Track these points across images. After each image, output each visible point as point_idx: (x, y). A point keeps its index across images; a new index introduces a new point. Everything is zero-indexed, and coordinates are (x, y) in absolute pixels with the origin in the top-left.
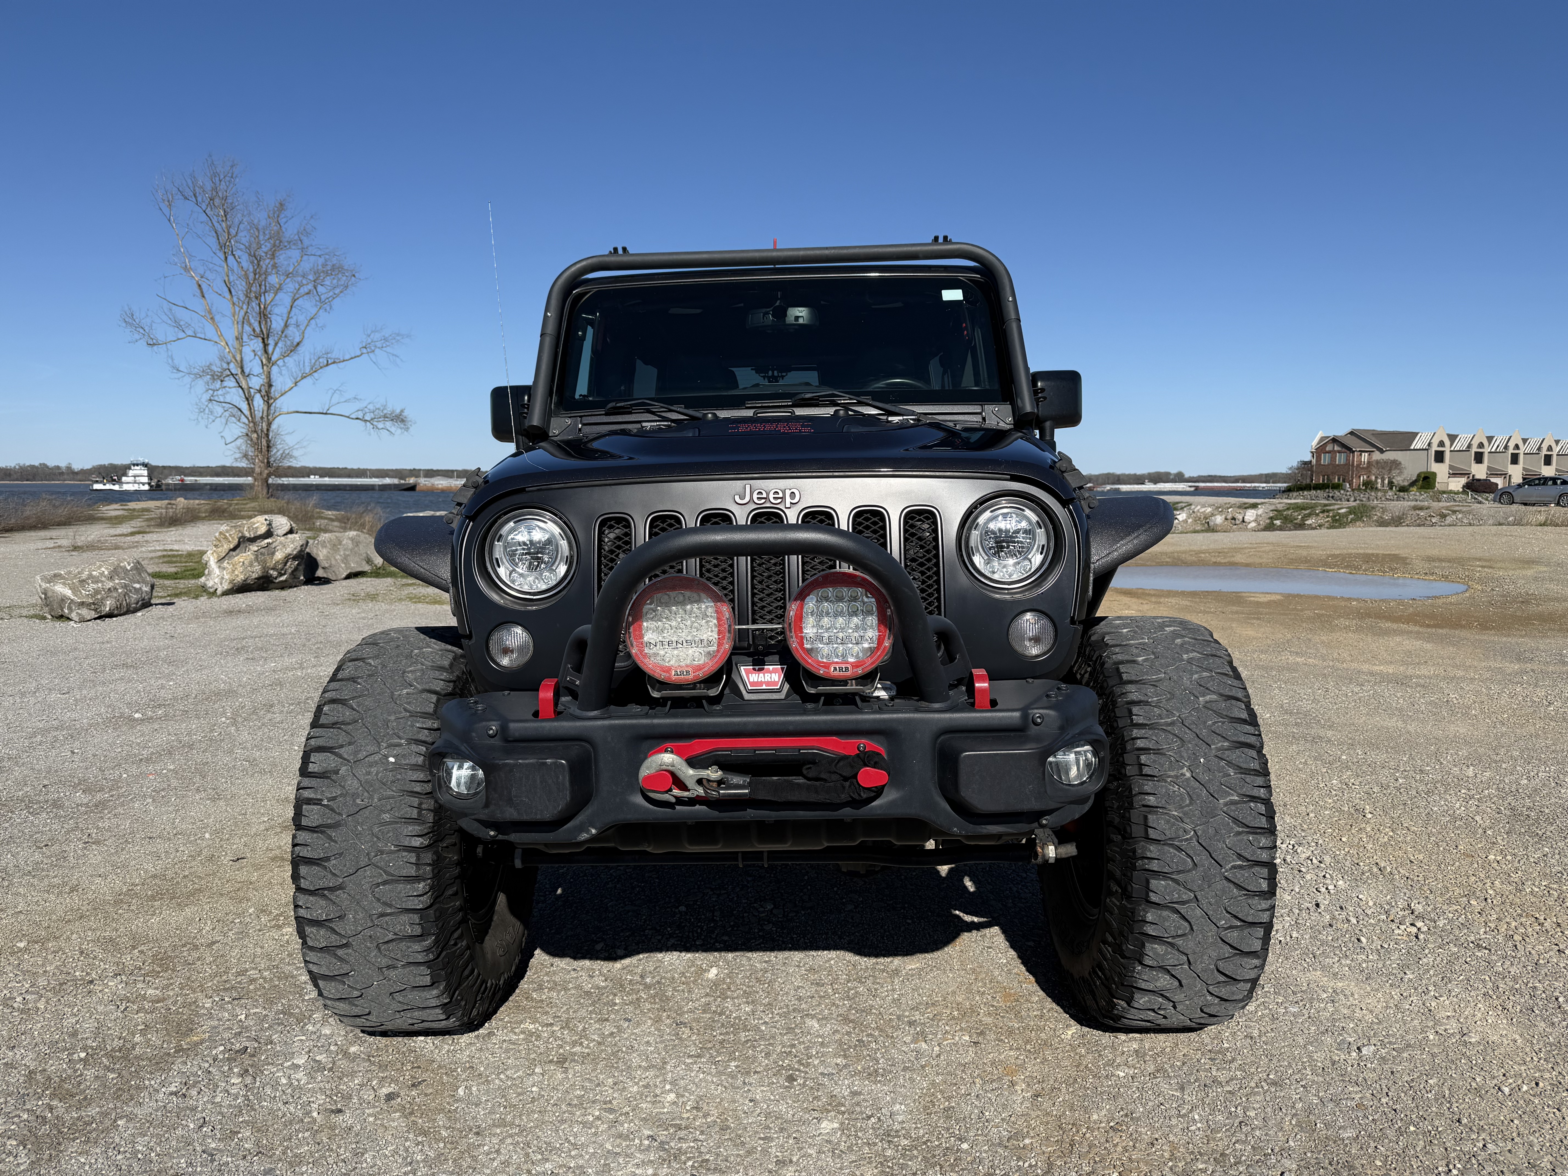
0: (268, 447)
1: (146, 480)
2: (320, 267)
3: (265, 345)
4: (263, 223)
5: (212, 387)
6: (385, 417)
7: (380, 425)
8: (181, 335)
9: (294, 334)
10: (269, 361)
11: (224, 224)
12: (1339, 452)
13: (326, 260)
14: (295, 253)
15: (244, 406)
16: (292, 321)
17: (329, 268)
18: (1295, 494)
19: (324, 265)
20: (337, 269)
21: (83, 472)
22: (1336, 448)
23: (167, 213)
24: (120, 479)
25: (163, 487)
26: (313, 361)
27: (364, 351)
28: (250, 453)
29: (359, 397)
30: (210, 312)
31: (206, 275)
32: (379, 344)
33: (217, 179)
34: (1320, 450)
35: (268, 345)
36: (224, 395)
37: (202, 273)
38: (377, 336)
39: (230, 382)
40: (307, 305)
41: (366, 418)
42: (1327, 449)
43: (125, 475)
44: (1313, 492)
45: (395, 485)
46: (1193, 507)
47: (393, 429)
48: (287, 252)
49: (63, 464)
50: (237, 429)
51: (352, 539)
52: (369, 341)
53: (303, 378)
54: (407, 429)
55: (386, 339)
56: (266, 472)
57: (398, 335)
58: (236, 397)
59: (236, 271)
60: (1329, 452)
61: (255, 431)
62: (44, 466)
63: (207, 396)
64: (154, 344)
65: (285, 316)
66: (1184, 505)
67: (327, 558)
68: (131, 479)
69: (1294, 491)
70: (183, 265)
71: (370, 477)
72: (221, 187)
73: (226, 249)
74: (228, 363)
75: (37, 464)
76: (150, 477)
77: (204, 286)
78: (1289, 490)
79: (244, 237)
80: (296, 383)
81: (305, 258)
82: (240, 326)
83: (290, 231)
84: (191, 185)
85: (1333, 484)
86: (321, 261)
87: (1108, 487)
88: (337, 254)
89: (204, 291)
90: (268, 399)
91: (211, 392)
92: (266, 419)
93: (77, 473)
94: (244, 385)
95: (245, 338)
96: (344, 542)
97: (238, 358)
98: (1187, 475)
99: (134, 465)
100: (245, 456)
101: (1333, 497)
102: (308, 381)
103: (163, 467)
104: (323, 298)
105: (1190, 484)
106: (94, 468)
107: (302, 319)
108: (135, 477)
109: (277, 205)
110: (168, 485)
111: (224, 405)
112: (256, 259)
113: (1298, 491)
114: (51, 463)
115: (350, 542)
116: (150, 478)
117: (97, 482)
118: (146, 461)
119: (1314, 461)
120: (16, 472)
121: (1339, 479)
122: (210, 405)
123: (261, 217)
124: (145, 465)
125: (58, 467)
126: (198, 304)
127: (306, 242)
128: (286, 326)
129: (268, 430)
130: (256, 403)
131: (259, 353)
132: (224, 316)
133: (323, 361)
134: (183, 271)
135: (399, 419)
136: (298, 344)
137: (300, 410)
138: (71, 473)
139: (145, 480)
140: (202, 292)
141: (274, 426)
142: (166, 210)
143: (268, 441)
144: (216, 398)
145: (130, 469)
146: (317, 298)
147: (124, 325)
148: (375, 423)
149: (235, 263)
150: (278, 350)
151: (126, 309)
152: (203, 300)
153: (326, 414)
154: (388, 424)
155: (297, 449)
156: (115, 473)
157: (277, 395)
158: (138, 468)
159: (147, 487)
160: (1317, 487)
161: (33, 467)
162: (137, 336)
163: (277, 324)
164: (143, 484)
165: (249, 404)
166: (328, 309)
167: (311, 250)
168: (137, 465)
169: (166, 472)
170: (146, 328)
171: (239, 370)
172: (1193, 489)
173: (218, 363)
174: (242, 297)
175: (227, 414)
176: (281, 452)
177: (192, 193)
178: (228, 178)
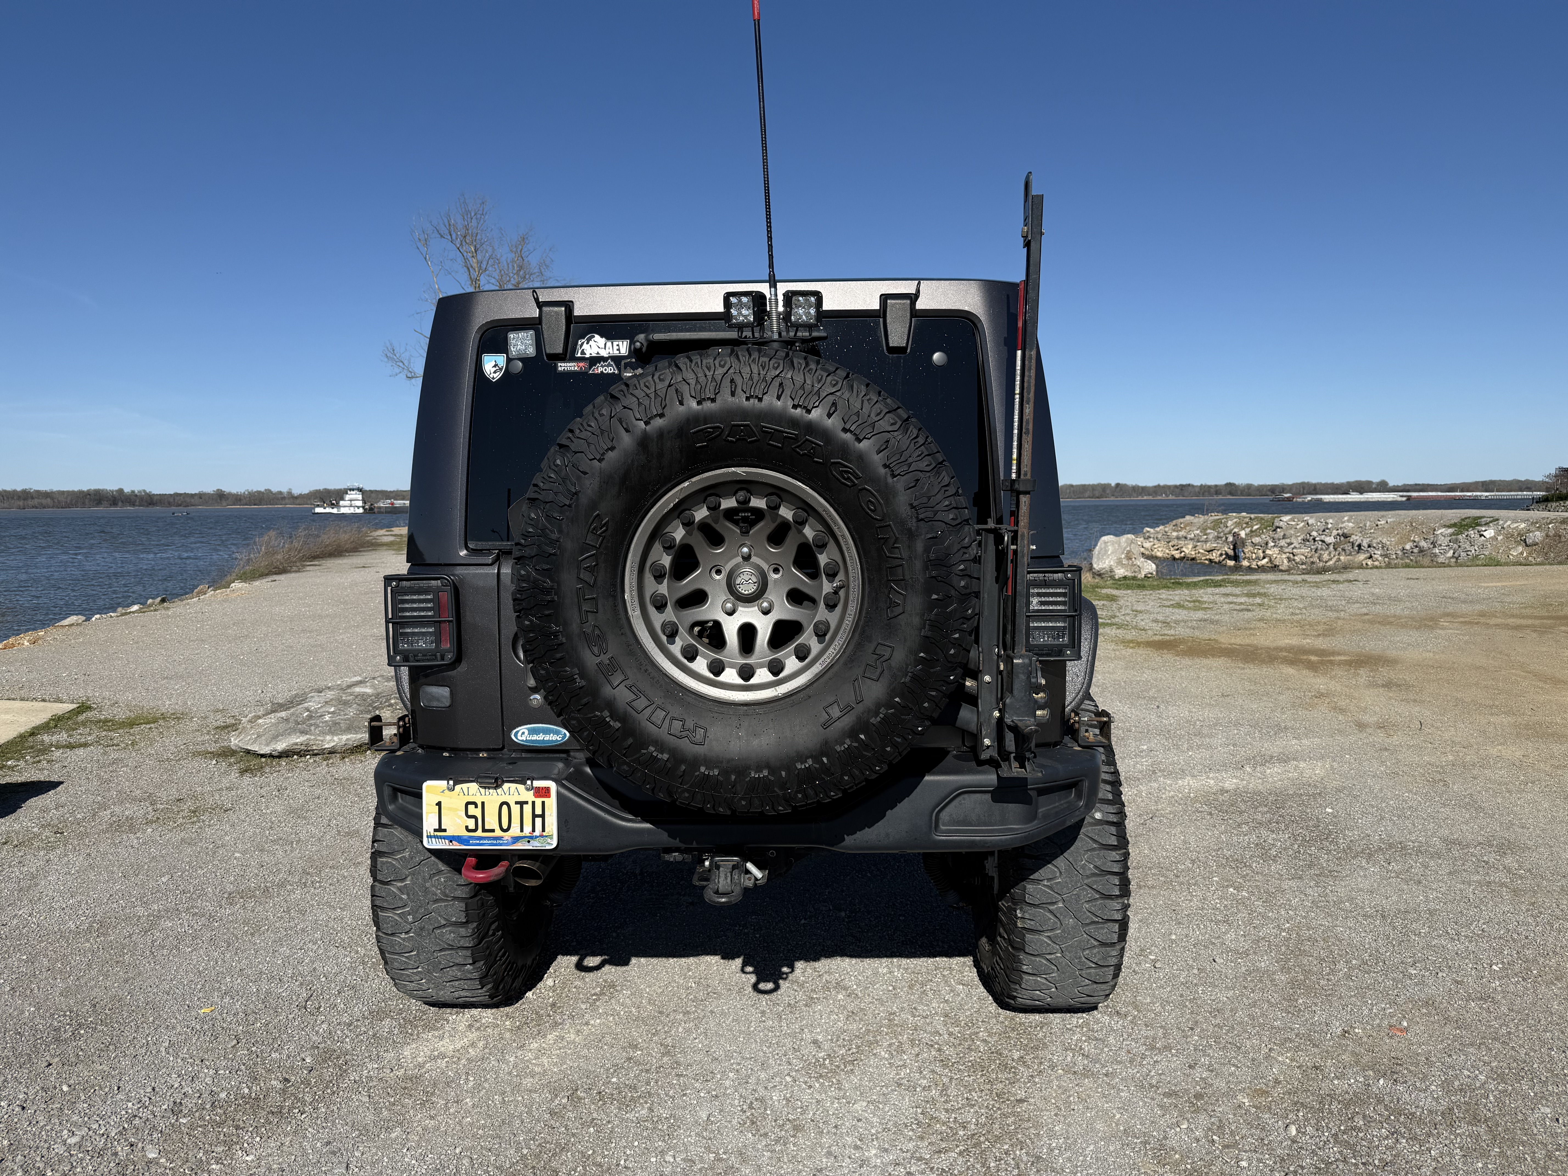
1: (360, 503)
11: (474, 260)
18: (1554, 504)
21: (301, 496)
23: (424, 251)
24: (338, 503)
25: (376, 510)
33: (468, 217)
43: (343, 499)
46: (1501, 522)
49: (285, 490)
62: (269, 491)
64: (412, 377)
66: (1489, 520)
68: (347, 503)
69: (1552, 500)
75: (262, 490)
78: (1546, 500)
83: (532, 263)
84: (446, 224)
87: (1309, 498)
93: (296, 498)
98: (1391, 484)
99: (350, 490)
103: (376, 491)
105: (1401, 494)
106: (310, 492)
108: (351, 501)
109: (520, 239)
110: (380, 508)
113: (1557, 501)
114: (275, 489)
116: (364, 502)
117: (318, 506)
118: (361, 486)
120: (245, 498)
123: (507, 252)
124: (360, 490)
125: (280, 493)
127: (546, 273)
138: (292, 498)
142: (423, 249)
145: (347, 493)
147: (386, 360)
151: (388, 344)
156: (334, 496)
158: (354, 492)
159: (361, 511)
161: (259, 492)
162: (397, 370)
164: (358, 507)
168: (353, 490)
169: (376, 496)
170: (406, 363)
172: (1404, 499)
177: (447, 232)
178: (479, 216)
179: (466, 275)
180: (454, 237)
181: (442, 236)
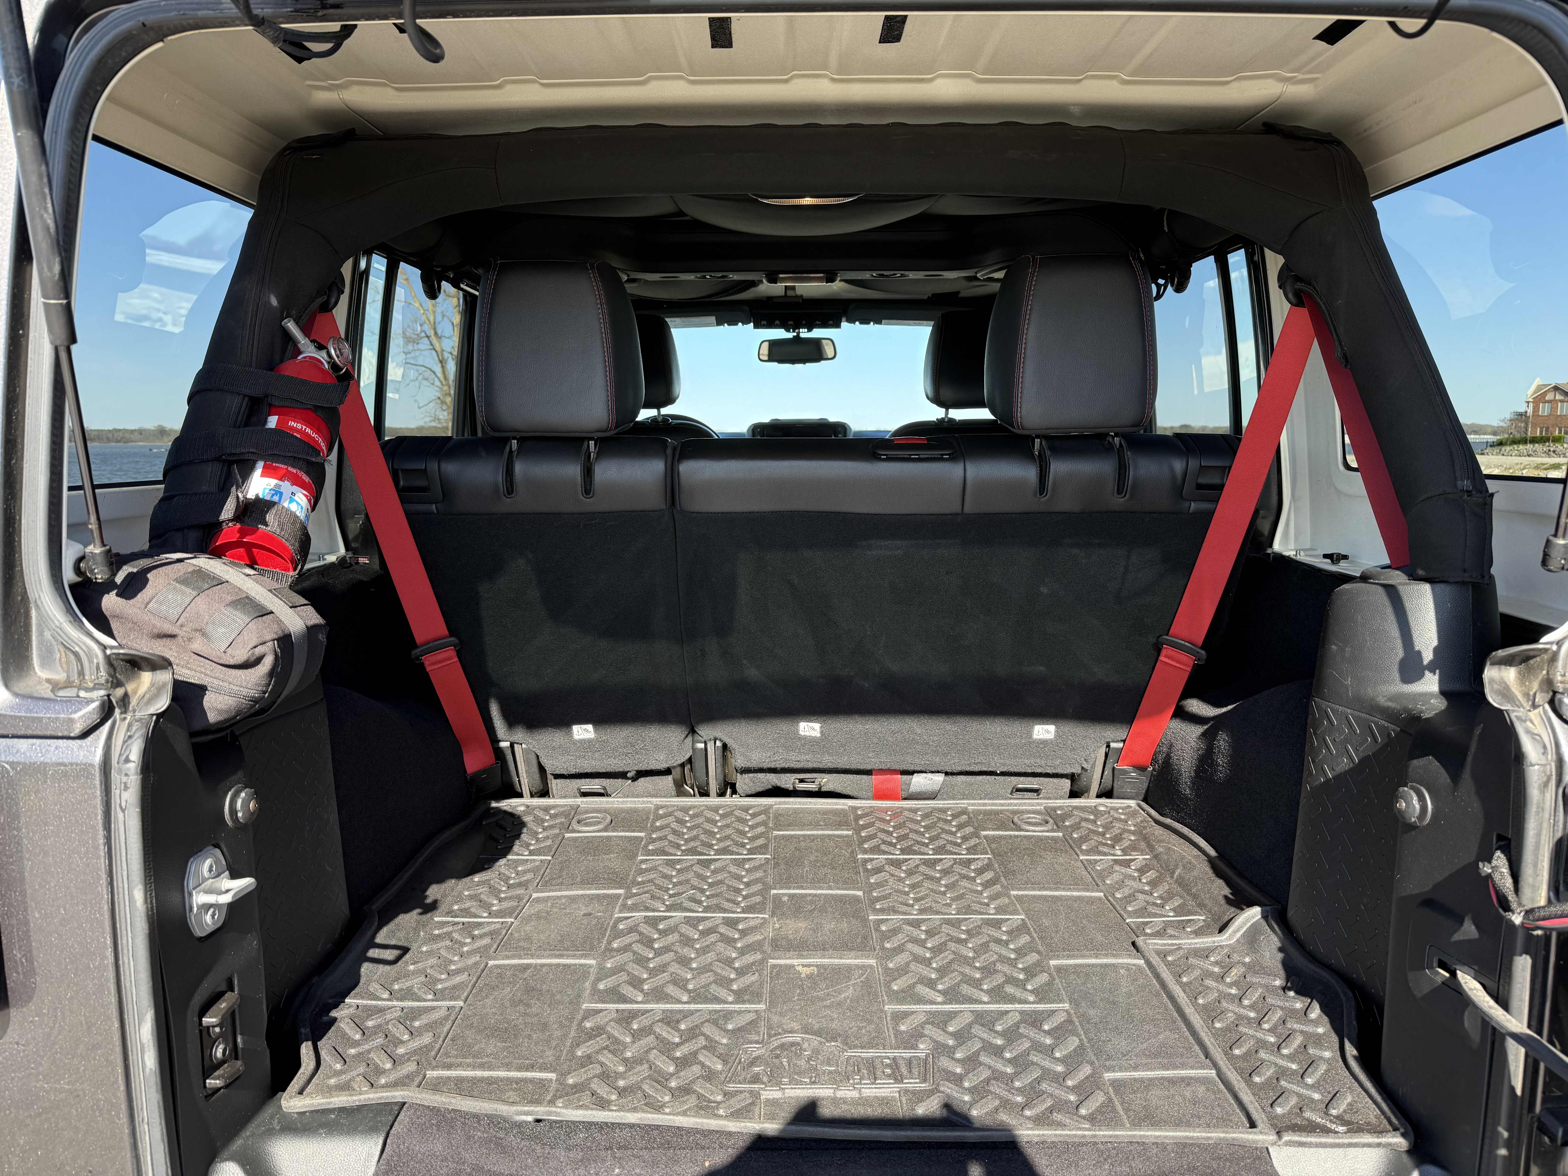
12: (1562, 401)
22: (1559, 397)
34: (1539, 400)
39: (424, 344)
42: (1547, 398)
44: (1529, 446)
50: (431, 392)
58: (430, 360)
60: (1549, 402)
85: (1554, 437)
94: (438, 349)
97: (432, 318)
101: (1554, 451)
111: (419, 368)
113: (1510, 444)
119: (1530, 411)
121: (1560, 432)
160: (1534, 441)
165: (443, 367)
175: (422, 377)
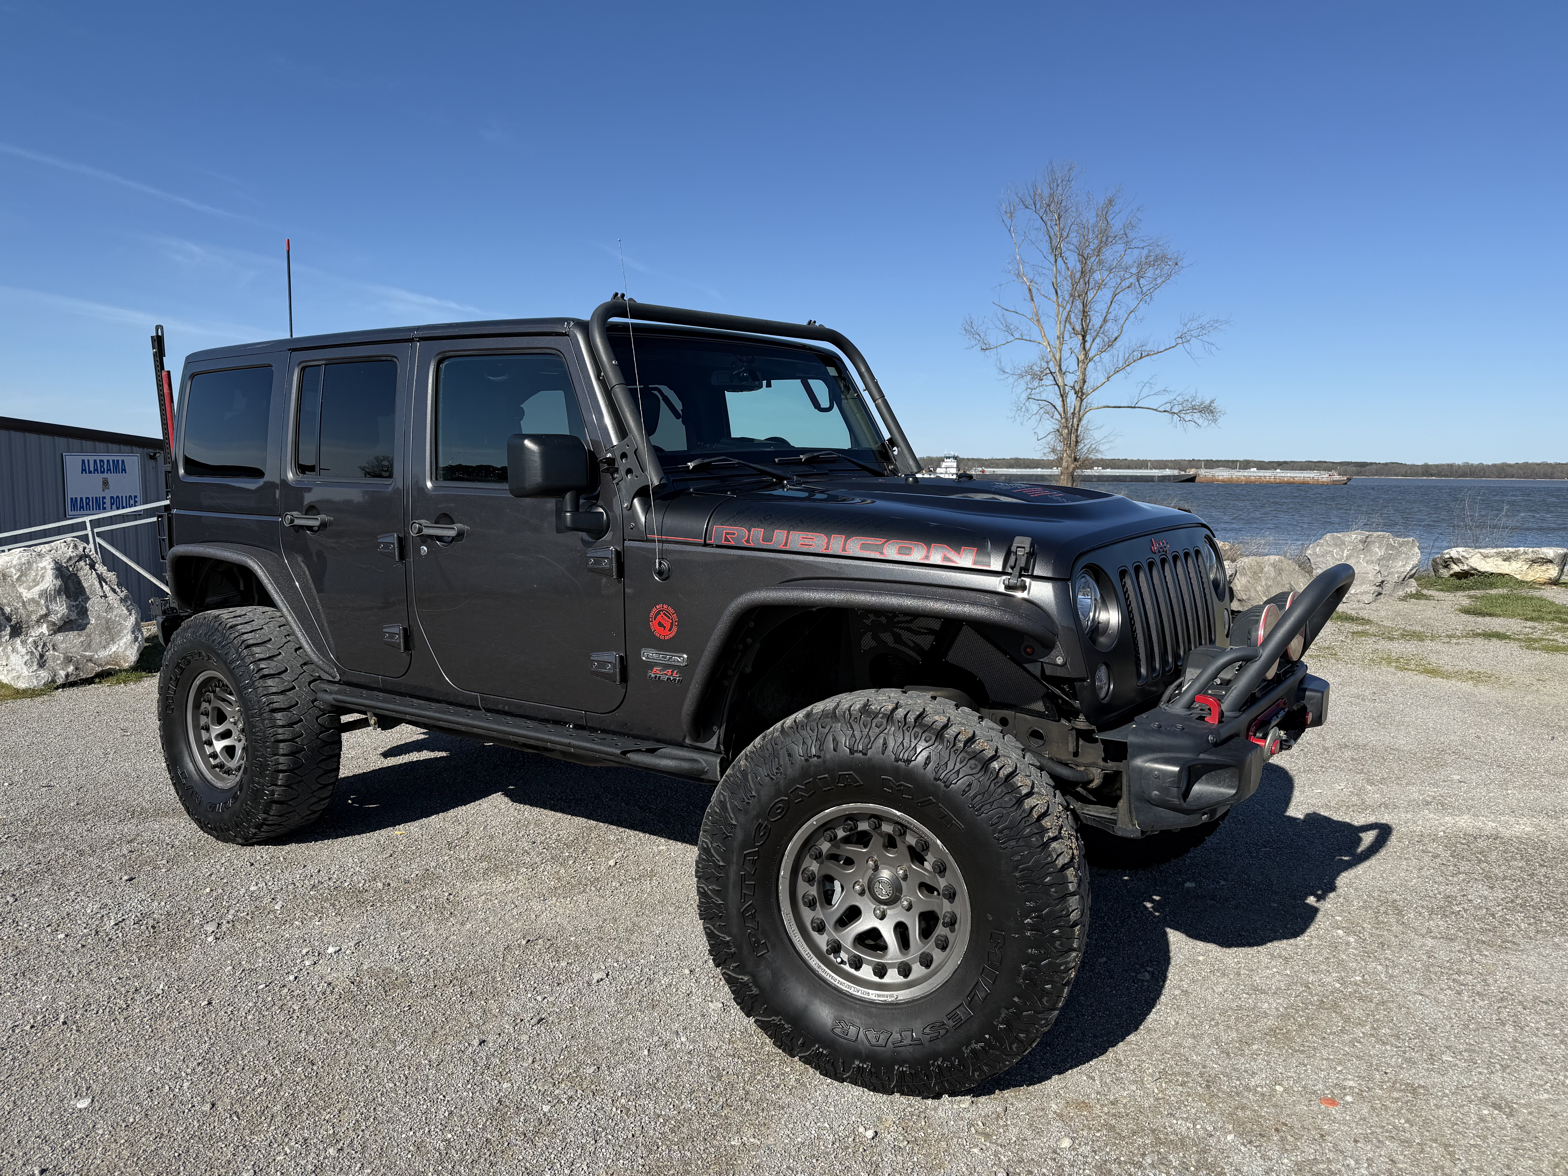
0: (1077, 442)
2: (1143, 259)
3: (1084, 341)
4: (1092, 221)
5: (1031, 386)
6: (1193, 408)
7: (1188, 417)
8: (1011, 338)
9: (1112, 329)
10: (1086, 359)
11: (1057, 228)
13: (1150, 251)
14: (1120, 247)
15: (1058, 403)
16: (1111, 316)
17: (1152, 259)
19: (1147, 257)
20: (1161, 259)
23: (1008, 224)
24: (935, 470)
25: (968, 477)
26: (1127, 355)
27: (1180, 341)
28: (1059, 448)
29: (1169, 389)
30: (1037, 315)
31: (1035, 279)
32: (1194, 333)
33: (1055, 184)
35: (1086, 341)
36: (1040, 393)
37: (1032, 278)
38: (1195, 324)
39: (1048, 380)
40: (1128, 299)
41: (1174, 410)
43: (939, 466)
45: (1174, 476)
47: (1200, 422)
48: (1113, 247)
50: (1050, 425)
51: (1274, 565)
52: (1186, 330)
53: (1116, 372)
54: (1215, 421)
55: (1202, 328)
56: (1073, 466)
57: (1217, 321)
58: (1051, 394)
59: (1063, 273)
61: (1067, 427)
63: (1024, 396)
64: (987, 349)
65: (1104, 312)
67: (1246, 589)
68: (943, 470)
70: (1017, 272)
71: (1151, 469)
72: (1058, 191)
73: (1057, 252)
74: (1048, 363)
76: (958, 468)
77: (1034, 290)
79: (1074, 238)
80: (1108, 378)
81: (1129, 251)
82: (1062, 326)
83: (1117, 225)
84: (1032, 194)
86: (1145, 252)
88: (1160, 244)
89: (1034, 295)
90: (1081, 394)
91: (1029, 391)
92: (1077, 415)
94: (1060, 383)
95: (1067, 336)
96: (1266, 570)
97: (1058, 357)
99: (947, 458)
100: (1054, 451)
102: (1121, 374)
103: (968, 459)
104: (1145, 289)
107: (1123, 314)
108: (946, 468)
109: (1106, 202)
111: (1040, 402)
112: (1084, 259)
115: (1272, 569)
118: (956, 454)
122: (1027, 404)
123: (1090, 217)
124: (955, 458)
126: (1027, 308)
127: (1131, 235)
128: (1105, 321)
129: (1078, 425)
130: (1068, 400)
131: (1076, 351)
132: (1049, 317)
133: (1137, 354)
134: (1015, 278)
135: (1207, 410)
136: (1116, 338)
137: (1109, 405)
139: (954, 471)
140: (1032, 296)
141: (1083, 422)
142: (1008, 222)
143: (1077, 436)
144: (1033, 396)
145: (944, 461)
146: (1139, 290)
147: (964, 332)
148: (1182, 415)
149: (1063, 265)
150: (1095, 346)
151: (968, 318)
152: (1032, 304)
153: (1135, 407)
154: (1197, 415)
155: (1104, 444)
156: (933, 463)
157: (1090, 390)
158: (949, 460)
159: (955, 477)
162: (973, 342)
163: (1096, 320)
164: (953, 474)
165: (1063, 401)
166: (1148, 301)
167: (1135, 243)
168: (949, 458)
169: (970, 463)
170: (982, 335)
171: (1058, 368)
173: (1039, 362)
174: (1067, 297)
175: (1042, 411)
176: (1088, 446)
177: (1032, 202)
178: (1064, 183)
179: (1048, 244)
180: (1038, 206)
181: (1026, 207)
